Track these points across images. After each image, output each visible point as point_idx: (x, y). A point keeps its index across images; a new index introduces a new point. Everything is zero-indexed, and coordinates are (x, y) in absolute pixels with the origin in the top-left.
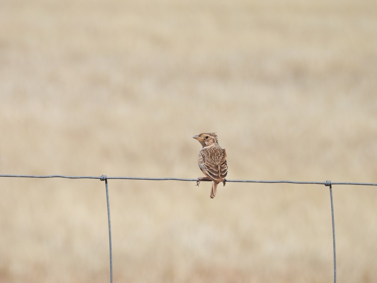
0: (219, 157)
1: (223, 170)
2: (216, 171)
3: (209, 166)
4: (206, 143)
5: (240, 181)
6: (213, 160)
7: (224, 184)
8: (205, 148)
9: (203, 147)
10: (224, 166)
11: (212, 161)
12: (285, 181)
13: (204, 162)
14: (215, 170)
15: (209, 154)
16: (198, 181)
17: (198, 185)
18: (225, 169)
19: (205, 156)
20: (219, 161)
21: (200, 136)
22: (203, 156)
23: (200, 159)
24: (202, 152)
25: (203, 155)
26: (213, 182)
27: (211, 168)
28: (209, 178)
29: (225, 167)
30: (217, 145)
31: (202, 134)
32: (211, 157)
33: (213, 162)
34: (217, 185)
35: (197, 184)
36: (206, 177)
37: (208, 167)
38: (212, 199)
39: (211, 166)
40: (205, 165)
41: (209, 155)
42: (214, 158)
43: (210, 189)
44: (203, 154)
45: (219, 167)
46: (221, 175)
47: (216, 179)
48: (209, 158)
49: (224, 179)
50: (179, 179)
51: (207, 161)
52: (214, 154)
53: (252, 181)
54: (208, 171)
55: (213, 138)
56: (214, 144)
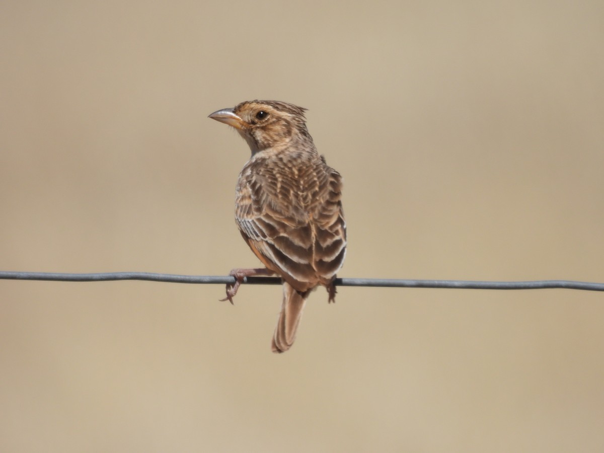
0: (315, 195)
1: (329, 242)
2: (301, 244)
3: (277, 227)
4: (259, 135)
5: (392, 282)
6: (290, 202)
7: (332, 295)
8: (260, 155)
9: (254, 153)
10: (331, 228)
11: (287, 207)
12: (563, 283)
13: (259, 210)
14: (297, 242)
15: (276, 179)
16: (229, 284)
17: (230, 297)
18: (337, 238)
19: (264, 189)
20: (313, 209)
21: (237, 110)
22: (253, 186)
23: (243, 198)
24: (249, 172)
25: (255, 183)
26: (285, 288)
27: (282, 234)
28: (272, 272)
29: (337, 233)
30: (301, 147)
31: (244, 104)
32: (285, 193)
33: (292, 212)
34: (301, 302)
35: (225, 296)
36: (262, 266)
37: (272, 230)
38: (278, 355)
39: (284, 226)
40: (259, 220)
41: (279, 185)
42: (296, 196)
43: (277, 318)
44: (254, 179)
45: (314, 233)
46: (320, 263)
47: (299, 279)
48: (276, 195)
49: (329, 276)
50: (161, 276)
51: (270, 206)
52: (296, 181)
53: (436, 283)
54: (272, 247)
55: (288, 119)
56: (287, 140)
